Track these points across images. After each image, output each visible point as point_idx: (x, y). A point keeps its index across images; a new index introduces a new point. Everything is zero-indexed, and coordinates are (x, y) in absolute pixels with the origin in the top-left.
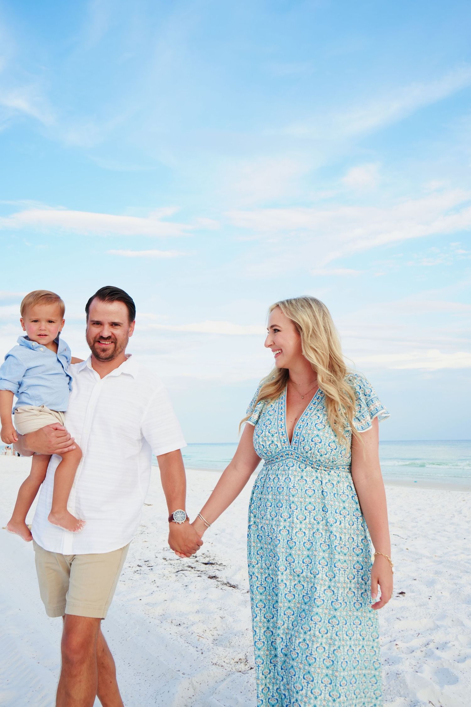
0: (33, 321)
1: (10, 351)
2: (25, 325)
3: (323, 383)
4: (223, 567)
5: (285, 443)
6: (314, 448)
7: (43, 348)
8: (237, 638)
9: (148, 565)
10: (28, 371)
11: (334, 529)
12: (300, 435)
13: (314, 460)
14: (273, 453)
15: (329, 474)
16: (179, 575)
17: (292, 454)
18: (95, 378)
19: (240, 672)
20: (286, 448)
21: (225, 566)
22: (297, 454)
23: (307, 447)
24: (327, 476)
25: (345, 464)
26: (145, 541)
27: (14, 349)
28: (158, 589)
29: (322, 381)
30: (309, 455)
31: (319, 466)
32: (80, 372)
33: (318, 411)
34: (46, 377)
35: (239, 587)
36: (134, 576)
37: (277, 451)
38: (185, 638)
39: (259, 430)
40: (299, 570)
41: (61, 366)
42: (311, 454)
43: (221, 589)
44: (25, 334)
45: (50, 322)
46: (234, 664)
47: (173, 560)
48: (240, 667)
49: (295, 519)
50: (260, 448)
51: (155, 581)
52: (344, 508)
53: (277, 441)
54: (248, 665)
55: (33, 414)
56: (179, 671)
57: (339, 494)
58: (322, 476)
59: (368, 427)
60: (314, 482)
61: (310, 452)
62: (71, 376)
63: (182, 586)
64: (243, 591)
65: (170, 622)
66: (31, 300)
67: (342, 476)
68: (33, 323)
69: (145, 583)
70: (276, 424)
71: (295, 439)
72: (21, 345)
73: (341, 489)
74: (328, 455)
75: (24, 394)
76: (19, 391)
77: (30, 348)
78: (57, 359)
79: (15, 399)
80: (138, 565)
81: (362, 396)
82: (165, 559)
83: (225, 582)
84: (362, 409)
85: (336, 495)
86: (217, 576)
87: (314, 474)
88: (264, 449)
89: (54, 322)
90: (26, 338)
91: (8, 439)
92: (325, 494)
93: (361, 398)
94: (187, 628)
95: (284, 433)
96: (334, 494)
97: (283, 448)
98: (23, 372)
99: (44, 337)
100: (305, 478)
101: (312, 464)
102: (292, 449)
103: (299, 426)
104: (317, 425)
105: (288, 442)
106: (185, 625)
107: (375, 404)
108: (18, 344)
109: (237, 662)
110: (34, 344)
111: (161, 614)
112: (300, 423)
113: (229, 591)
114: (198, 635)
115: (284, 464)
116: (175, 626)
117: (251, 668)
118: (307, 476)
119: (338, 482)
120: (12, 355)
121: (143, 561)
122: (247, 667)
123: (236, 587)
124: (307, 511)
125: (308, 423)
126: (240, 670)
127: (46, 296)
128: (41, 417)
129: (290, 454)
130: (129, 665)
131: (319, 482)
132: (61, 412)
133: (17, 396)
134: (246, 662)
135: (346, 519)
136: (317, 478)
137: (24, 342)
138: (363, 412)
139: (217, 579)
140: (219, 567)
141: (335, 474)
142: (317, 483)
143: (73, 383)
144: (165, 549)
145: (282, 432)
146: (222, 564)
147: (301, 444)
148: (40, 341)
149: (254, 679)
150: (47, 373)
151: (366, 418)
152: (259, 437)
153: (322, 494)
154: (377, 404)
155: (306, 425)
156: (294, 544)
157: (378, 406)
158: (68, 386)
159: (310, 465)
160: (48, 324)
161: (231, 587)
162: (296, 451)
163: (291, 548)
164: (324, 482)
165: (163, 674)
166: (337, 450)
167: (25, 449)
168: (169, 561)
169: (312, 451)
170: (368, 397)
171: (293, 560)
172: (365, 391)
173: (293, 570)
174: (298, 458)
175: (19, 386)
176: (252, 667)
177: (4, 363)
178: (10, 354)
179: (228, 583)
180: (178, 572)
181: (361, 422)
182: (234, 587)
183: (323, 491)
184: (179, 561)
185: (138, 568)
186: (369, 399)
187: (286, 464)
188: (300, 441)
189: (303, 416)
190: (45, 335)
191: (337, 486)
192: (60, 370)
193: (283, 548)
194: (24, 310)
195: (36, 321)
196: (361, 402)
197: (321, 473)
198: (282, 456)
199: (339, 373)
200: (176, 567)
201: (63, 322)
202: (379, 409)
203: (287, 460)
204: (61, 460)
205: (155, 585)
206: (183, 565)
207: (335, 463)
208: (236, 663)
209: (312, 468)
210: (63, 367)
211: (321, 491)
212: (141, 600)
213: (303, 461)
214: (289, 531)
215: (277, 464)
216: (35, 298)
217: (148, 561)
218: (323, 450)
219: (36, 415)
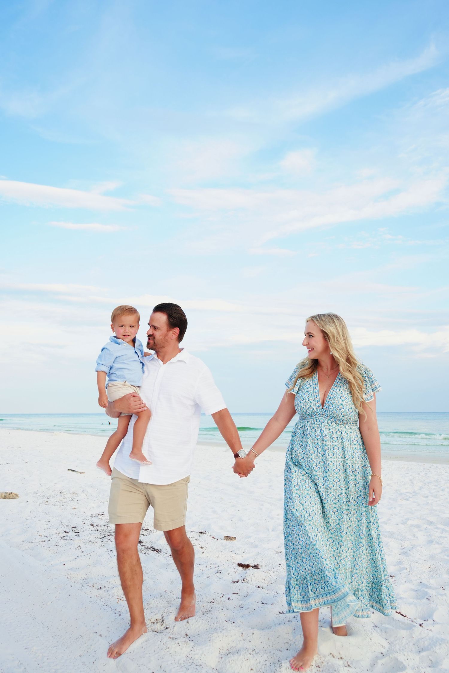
0: (120, 326)
1: (105, 345)
2: (114, 329)
3: (343, 372)
4: (149, 532)
5: (319, 407)
6: (339, 412)
7: (126, 344)
8: (155, 599)
9: (75, 531)
10: (116, 359)
11: (348, 462)
12: (330, 403)
13: (338, 419)
14: (310, 413)
15: (345, 428)
16: (104, 541)
17: (323, 414)
18: (160, 365)
19: (156, 631)
20: (319, 410)
21: (150, 531)
22: (326, 414)
23: (334, 411)
24: (344, 429)
25: (354, 421)
26: (74, 508)
27: (108, 344)
28: (83, 554)
29: (343, 371)
30: (335, 416)
31: (340, 422)
32: (150, 361)
33: (341, 387)
34: (128, 363)
35: (163, 551)
36: (60, 542)
37: (313, 412)
38: (105, 601)
39: (301, 398)
40: (332, 485)
41: (137, 356)
42: (336, 415)
43: (145, 553)
44: (114, 334)
45: (131, 326)
46: (151, 624)
47: (101, 526)
48: (156, 627)
49: (327, 456)
50: (302, 410)
51: (80, 546)
52: (355, 448)
53: (314, 406)
54: (164, 625)
55: (119, 387)
56: (96, 633)
57: (352, 440)
58: (342, 429)
59: (372, 399)
60: (337, 433)
61: (336, 414)
62: (144, 363)
63: (108, 551)
64: (166, 555)
65: (92, 586)
66: (119, 312)
67: (352, 429)
68: (121, 328)
69: (70, 548)
70: (313, 395)
71: (326, 405)
72: (111, 342)
73: (353, 437)
74: (347, 416)
75: (113, 374)
76: (110, 372)
77: (118, 344)
78: (134, 351)
79: (107, 379)
80: (65, 531)
81: (367, 379)
82: (93, 525)
83: (150, 546)
84: (367, 387)
85: (349, 441)
86: (142, 541)
87: (337, 428)
88: (304, 410)
89: (133, 327)
90: (115, 337)
91: (103, 403)
92: (344, 440)
93: (367, 380)
94: (108, 591)
95: (318, 401)
96: (348, 440)
97: (317, 410)
98: (113, 360)
99: (127, 337)
100: (332, 430)
101: (336, 421)
102: (323, 411)
103: (329, 397)
104: (341, 398)
105: (321, 407)
106: (106, 589)
107: (375, 384)
108: (110, 341)
109: (154, 623)
110: (120, 341)
111: (84, 578)
112: (329, 395)
113: (152, 555)
114: (118, 597)
115: (317, 420)
116: (96, 590)
117: (167, 628)
118: (333, 429)
119: (351, 433)
120: (106, 348)
121: (70, 527)
122: (163, 627)
123: (159, 551)
124: (334, 450)
125: (335, 396)
126: (156, 630)
127: (128, 310)
128: (123, 389)
129: (322, 414)
130: (48, 628)
131: (340, 433)
132: (137, 386)
133: (109, 376)
134: (162, 622)
135: (357, 455)
136: (339, 430)
137: (114, 340)
138: (368, 389)
139: (141, 544)
140: (144, 532)
141: (349, 428)
142: (339, 433)
143: (145, 368)
144: (94, 516)
145: (317, 400)
146: (148, 529)
147: (331, 409)
148: (124, 340)
149: (168, 638)
150: (128, 360)
151: (370, 393)
152: (301, 403)
153: (342, 440)
154: (376, 384)
155: (334, 397)
156: (328, 470)
157: (377, 385)
158: (142, 370)
159: (335, 421)
160: (130, 328)
161: (155, 551)
162: (326, 413)
163: (326, 473)
164: (343, 433)
165: (81, 636)
166: (353, 413)
167: (114, 410)
168: (96, 527)
169: (338, 413)
170: (370, 380)
171: (328, 480)
172: (368, 375)
173: (328, 485)
174: (327, 416)
175: (110, 369)
176: (168, 626)
177: (101, 353)
178: (105, 347)
179: (152, 547)
180: (104, 537)
181: (367, 395)
182: (157, 551)
183: (342, 438)
184: (106, 527)
185: (65, 534)
186: (371, 380)
187: (319, 420)
188: (330, 407)
189: (331, 391)
190: (128, 336)
191: (350, 435)
192: (137, 358)
193: (321, 472)
194: (114, 318)
195: (122, 326)
196: (367, 383)
197: (341, 427)
198: (316, 415)
199: (353, 365)
200: (102, 533)
201: (139, 326)
202: (377, 387)
203: (319, 418)
204: (137, 418)
205: (80, 550)
206: (110, 530)
207: (350, 420)
208: (152, 624)
209: (335, 423)
210: (138, 356)
211: (341, 438)
212: (64, 565)
213: (330, 419)
214: (325, 462)
215: (312, 420)
216: (122, 311)
217: (75, 527)
218: (345, 413)
219: (121, 388)
